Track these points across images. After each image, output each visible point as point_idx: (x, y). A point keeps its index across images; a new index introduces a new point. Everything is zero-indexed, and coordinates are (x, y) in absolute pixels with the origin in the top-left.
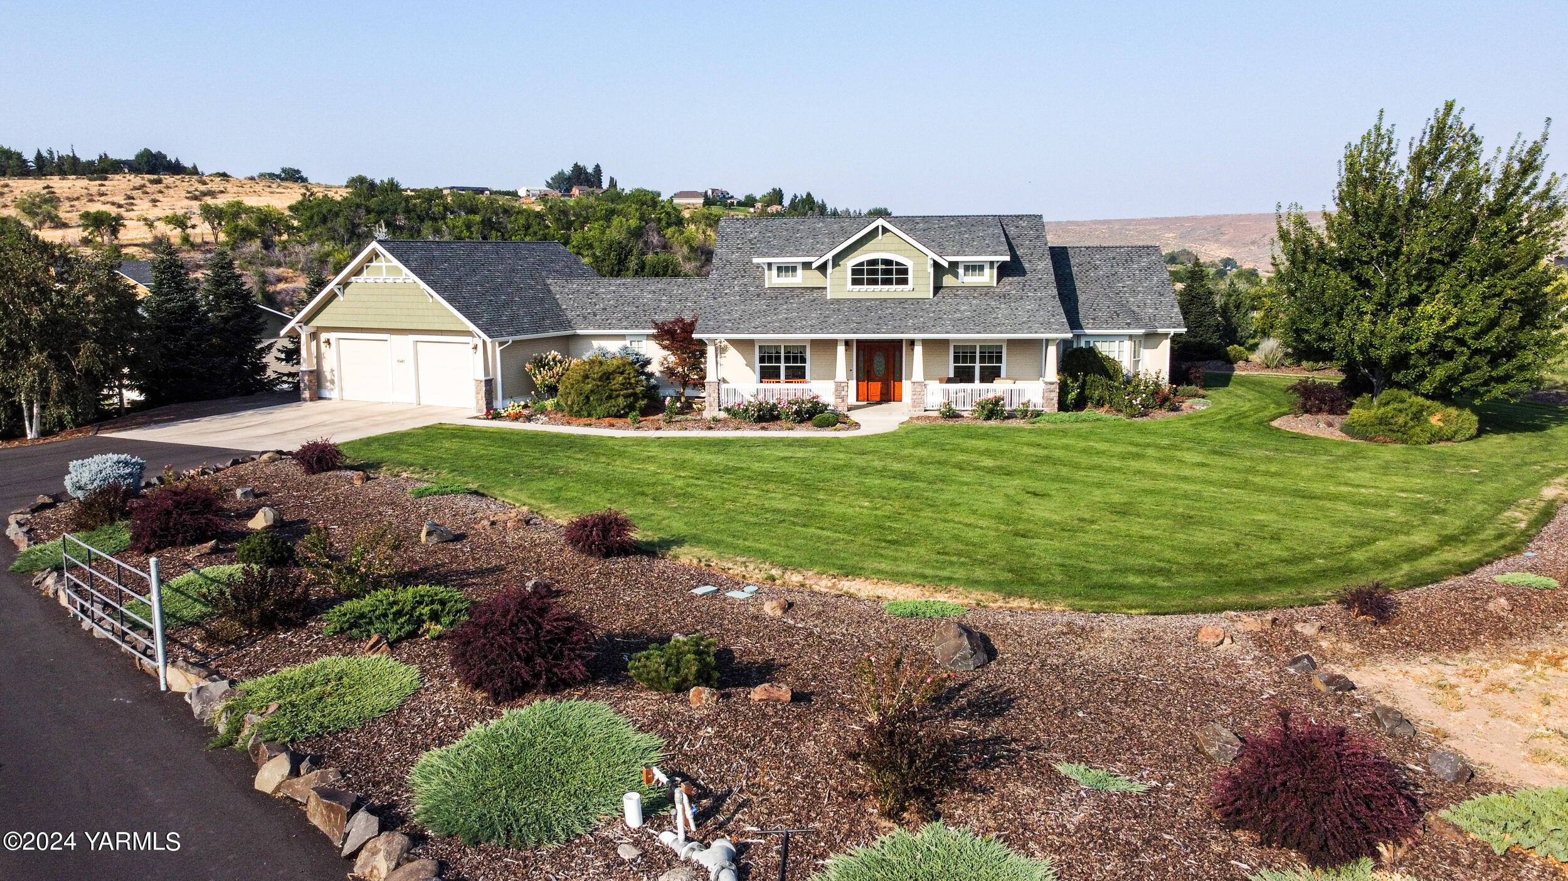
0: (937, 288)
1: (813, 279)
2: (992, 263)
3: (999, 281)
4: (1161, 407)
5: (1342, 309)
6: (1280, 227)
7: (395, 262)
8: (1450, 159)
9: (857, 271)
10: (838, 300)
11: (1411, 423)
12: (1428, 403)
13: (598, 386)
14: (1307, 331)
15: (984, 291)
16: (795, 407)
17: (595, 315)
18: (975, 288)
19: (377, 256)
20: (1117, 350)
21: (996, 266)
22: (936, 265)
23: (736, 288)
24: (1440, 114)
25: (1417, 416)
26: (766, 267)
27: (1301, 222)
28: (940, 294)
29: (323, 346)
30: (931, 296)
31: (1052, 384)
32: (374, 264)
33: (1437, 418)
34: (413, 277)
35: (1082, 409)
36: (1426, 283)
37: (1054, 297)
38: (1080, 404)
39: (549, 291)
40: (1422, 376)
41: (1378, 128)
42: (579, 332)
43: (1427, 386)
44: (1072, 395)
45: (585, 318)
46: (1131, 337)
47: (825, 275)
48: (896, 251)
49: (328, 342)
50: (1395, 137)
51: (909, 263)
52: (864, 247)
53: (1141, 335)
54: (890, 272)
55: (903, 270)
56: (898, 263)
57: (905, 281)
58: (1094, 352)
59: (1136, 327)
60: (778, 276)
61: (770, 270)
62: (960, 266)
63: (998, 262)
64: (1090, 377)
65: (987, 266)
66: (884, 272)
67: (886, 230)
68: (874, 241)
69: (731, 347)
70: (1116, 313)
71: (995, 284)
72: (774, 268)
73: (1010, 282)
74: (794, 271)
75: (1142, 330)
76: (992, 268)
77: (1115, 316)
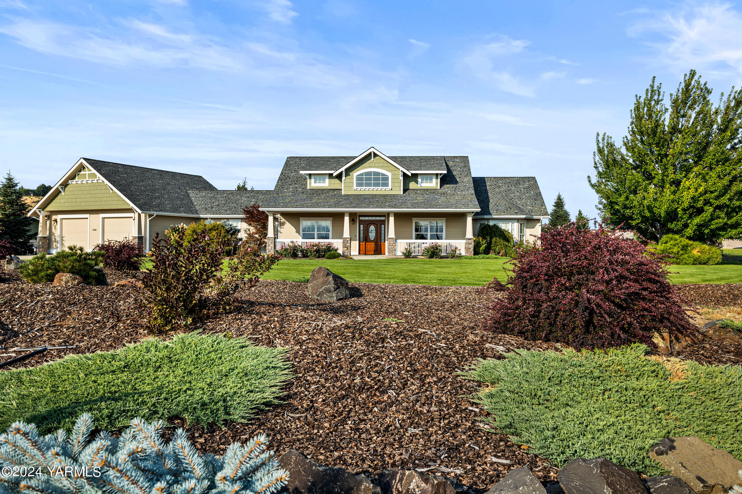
0: (405, 190)
1: (335, 184)
2: (437, 175)
3: (441, 186)
5: (636, 188)
6: (599, 147)
7: (94, 171)
8: (695, 102)
9: (359, 178)
10: (348, 195)
11: (681, 252)
12: (691, 242)
14: (616, 203)
15: (432, 191)
17: (212, 208)
18: (427, 190)
19: (84, 168)
20: (510, 228)
21: (439, 177)
22: (405, 175)
23: (291, 189)
24: (687, 78)
25: (685, 248)
26: (308, 177)
27: (611, 145)
28: (407, 193)
29: (53, 222)
30: (402, 193)
31: (470, 239)
32: (82, 173)
33: (697, 250)
34: (102, 178)
35: (488, 254)
36: (684, 173)
37: (472, 194)
38: (487, 251)
39: (188, 196)
40: (686, 226)
41: (652, 87)
42: (201, 216)
43: (689, 231)
44: (483, 247)
45: (206, 209)
46: (518, 220)
47: (341, 181)
48: (382, 167)
49: (56, 221)
50: (662, 90)
51: (389, 174)
52: (364, 165)
53: (525, 219)
54: (378, 179)
55: (386, 178)
56: (383, 174)
57: (386, 185)
58: (496, 227)
59: (520, 214)
60: (315, 182)
61: (310, 178)
62: (419, 177)
63: (441, 174)
64: (494, 240)
65: (434, 177)
66: (375, 179)
67: (375, 155)
68: (369, 162)
69: (287, 223)
70: (509, 207)
71: (439, 188)
72: (312, 177)
73: (448, 188)
74: (324, 180)
75: (525, 216)
76: (437, 178)
77: (509, 209)
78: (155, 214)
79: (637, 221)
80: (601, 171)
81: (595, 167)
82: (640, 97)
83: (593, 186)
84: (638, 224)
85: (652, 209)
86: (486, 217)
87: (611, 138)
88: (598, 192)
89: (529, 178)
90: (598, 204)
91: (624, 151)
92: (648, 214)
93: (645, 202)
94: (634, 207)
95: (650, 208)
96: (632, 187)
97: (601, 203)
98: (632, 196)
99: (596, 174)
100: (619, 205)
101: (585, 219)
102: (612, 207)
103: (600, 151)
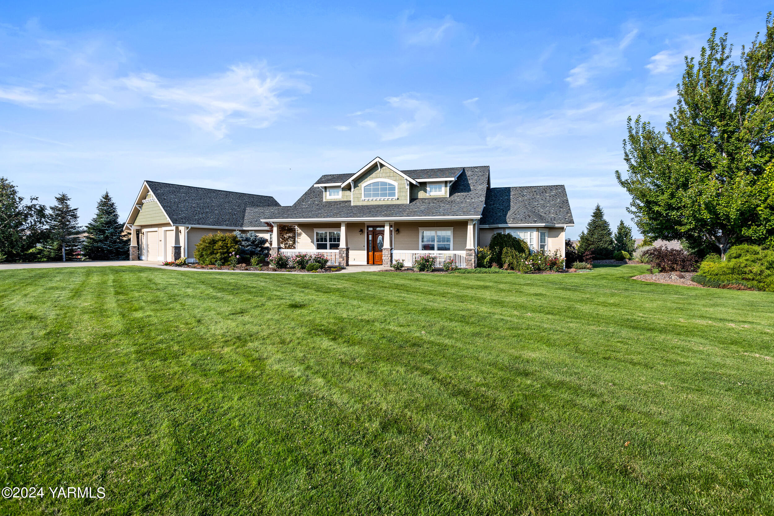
0: (413, 199)
1: (348, 196)
2: (446, 182)
3: (450, 195)
4: (551, 269)
5: (687, 180)
9: (367, 189)
10: (357, 206)
13: (207, 247)
14: (656, 204)
15: (441, 200)
16: (298, 259)
17: (256, 221)
18: (435, 199)
20: (529, 238)
21: (449, 185)
22: (411, 185)
26: (324, 190)
28: (414, 202)
30: (408, 203)
31: (471, 250)
32: (149, 193)
35: (491, 267)
38: (490, 264)
41: (712, 42)
44: (487, 259)
45: (251, 223)
46: (538, 229)
47: (351, 193)
48: (389, 177)
49: (143, 233)
51: (395, 184)
52: (371, 176)
53: (545, 228)
54: (385, 189)
55: (392, 188)
56: (390, 184)
57: (394, 194)
58: (509, 236)
59: (540, 223)
60: (330, 195)
61: (326, 191)
62: (428, 185)
63: (450, 182)
64: (505, 250)
65: (444, 185)
66: (382, 189)
67: (382, 166)
68: (376, 172)
69: (303, 233)
70: (528, 215)
71: (448, 196)
72: (327, 190)
73: (458, 196)
74: (338, 192)
75: (544, 224)
76: (446, 186)
77: (528, 217)
78: (190, 226)
79: (688, 227)
80: (635, 164)
81: (625, 159)
82: (692, 58)
83: (623, 184)
84: (690, 230)
85: (714, 208)
86: (500, 226)
87: (649, 123)
88: (629, 190)
89: (557, 186)
90: (629, 207)
91: (668, 139)
92: (706, 215)
93: (703, 200)
94: (684, 206)
95: (710, 207)
96: (681, 180)
97: (633, 204)
98: (681, 192)
99: (628, 169)
100: (660, 206)
101: (627, 228)
102: (650, 209)
103: (633, 139)
